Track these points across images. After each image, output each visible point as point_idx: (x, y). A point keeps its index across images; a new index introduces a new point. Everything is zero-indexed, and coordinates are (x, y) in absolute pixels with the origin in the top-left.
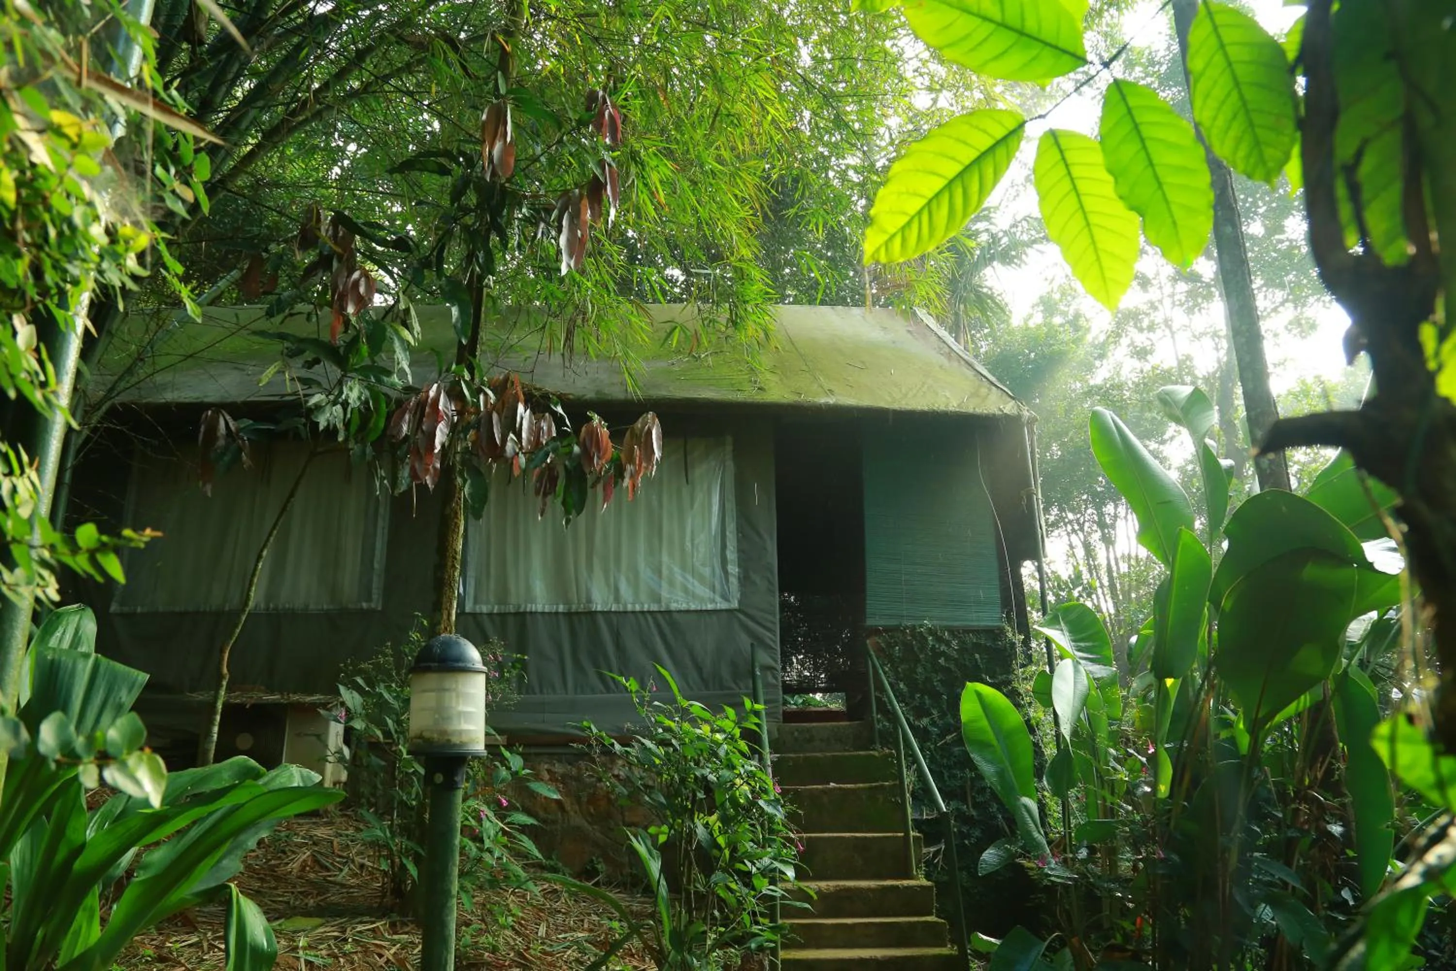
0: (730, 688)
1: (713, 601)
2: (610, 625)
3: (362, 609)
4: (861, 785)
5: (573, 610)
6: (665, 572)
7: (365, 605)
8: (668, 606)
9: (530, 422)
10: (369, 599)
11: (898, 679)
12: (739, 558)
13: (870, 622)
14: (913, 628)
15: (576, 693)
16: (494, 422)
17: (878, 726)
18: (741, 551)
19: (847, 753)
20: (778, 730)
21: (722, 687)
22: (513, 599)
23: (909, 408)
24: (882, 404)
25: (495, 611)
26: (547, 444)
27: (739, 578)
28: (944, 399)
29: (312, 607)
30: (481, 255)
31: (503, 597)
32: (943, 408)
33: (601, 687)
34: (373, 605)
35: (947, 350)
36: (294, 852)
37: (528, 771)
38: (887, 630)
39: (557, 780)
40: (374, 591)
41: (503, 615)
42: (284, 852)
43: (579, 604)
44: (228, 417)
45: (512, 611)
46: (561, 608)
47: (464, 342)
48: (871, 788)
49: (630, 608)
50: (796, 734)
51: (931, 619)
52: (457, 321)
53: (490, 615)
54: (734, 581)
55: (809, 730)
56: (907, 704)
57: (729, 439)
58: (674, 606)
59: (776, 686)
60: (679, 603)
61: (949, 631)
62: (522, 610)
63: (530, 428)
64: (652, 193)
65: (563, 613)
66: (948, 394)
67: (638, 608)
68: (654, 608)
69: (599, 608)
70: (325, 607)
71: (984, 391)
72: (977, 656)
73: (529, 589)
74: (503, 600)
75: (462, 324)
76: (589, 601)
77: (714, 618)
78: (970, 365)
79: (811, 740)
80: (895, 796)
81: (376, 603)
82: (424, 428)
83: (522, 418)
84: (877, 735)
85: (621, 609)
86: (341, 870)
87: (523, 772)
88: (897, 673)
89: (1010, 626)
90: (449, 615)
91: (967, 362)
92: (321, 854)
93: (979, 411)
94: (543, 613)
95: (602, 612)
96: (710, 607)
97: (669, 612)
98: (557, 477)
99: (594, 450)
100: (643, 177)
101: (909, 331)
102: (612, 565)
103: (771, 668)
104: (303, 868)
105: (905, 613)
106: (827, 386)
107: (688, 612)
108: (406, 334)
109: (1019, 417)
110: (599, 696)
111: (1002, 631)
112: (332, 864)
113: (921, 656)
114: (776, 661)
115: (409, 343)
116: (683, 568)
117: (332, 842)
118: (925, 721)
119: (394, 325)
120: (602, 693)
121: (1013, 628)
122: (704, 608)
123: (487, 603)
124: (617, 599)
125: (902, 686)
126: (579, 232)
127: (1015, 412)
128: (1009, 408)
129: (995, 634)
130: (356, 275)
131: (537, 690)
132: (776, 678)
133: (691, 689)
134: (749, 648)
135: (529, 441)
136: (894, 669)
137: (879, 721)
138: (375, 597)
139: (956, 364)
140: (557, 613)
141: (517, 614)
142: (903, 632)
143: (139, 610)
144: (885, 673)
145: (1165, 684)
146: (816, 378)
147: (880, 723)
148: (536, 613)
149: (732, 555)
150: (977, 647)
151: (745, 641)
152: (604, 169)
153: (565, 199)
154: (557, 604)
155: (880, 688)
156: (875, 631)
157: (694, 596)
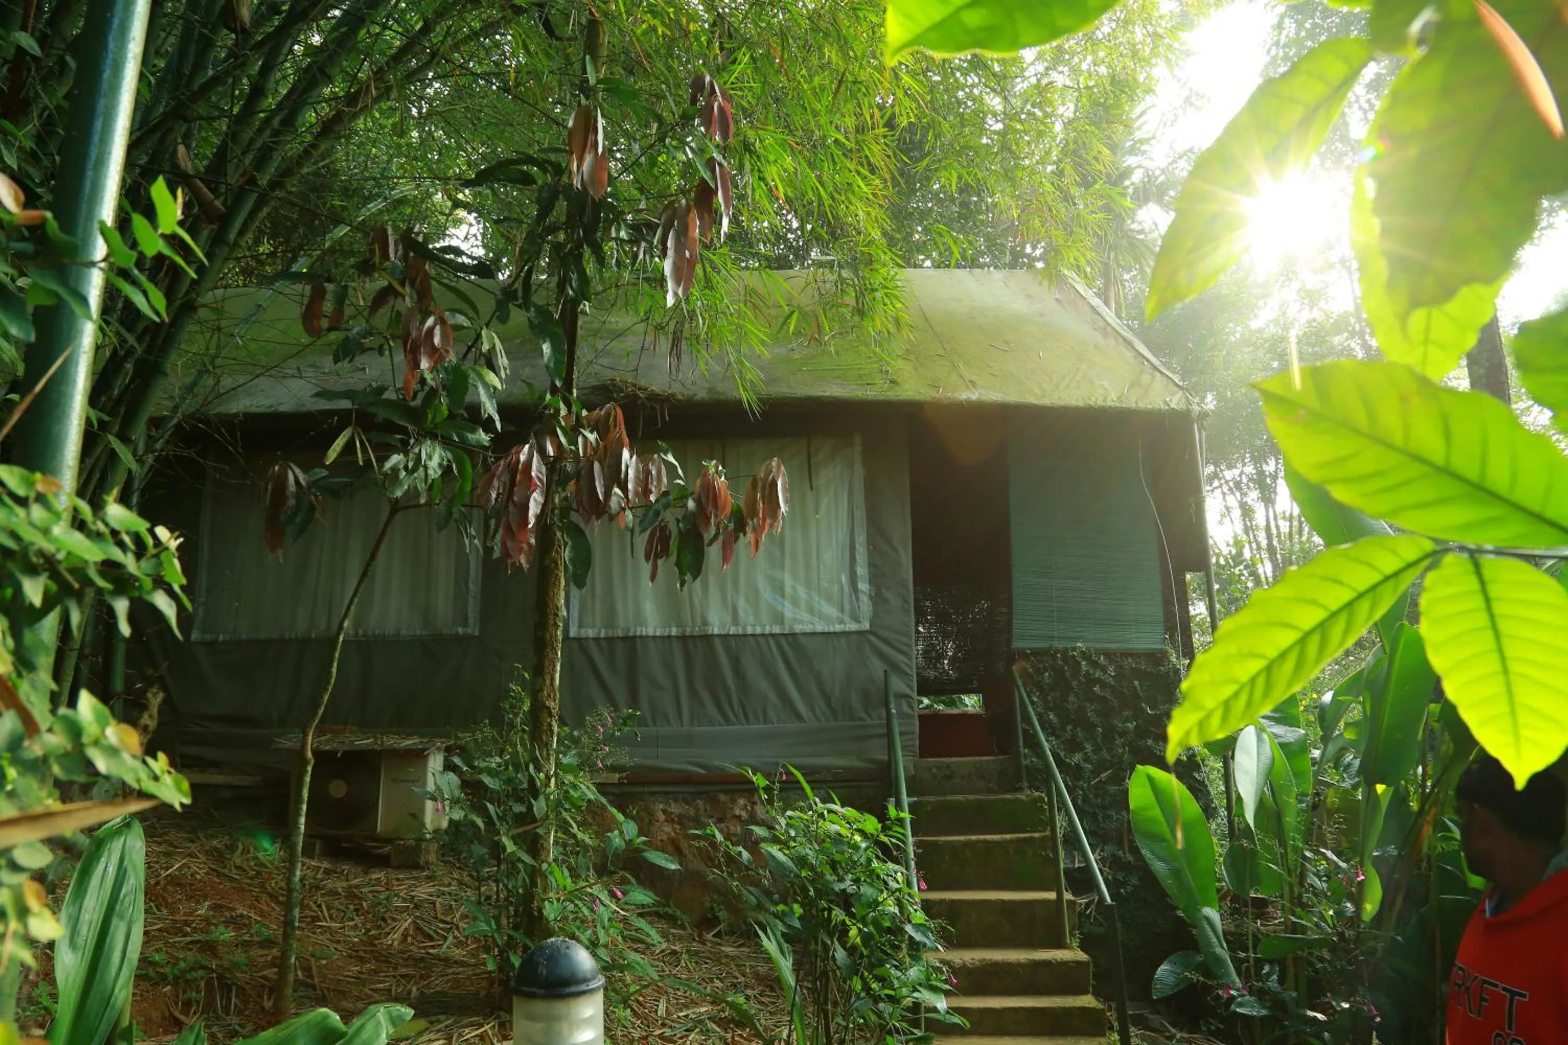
0: (861, 719)
1: (841, 622)
2: (727, 649)
3: (457, 634)
4: (1008, 836)
5: (688, 633)
6: (788, 590)
7: (460, 630)
8: (791, 628)
9: (637, 470)
10: (465, 624)
11: (1048, 709)
12: (870, 573)
13: (1017, 644)
14: (1065, 652)
15: (692, 724)
16: (596, 475)
17: (1025, 762)
18: (872, 565)
19: (992, 797)
20: (915, 766)
21: (852, 718)
22: (621, 622)
23: (1062, 403)
24: (1032, 399)
25: (603, 635)
26: (657, 501)
27: (870, 597)
28: (1101, 391)
29: (403, 632)
30: (574, 277)
31: (610, 618)
32: (1100, 403)
33: (719, 718)
34: (469, 631)
35: (1102, 324)
36: (394, 919)
37: (644, 839)
38: (1036, 653)
39: (673, 821)
40: (471, 615)
41: (610, 640)
42: (384, 919)
43: (694, 626)
44: (297, 471)
45: (621, 634)
46: (674, 631)
47: (558, 384)
48: (1019, 841)
49: (749, 630)
50: (934, 770)
51: (1084, 641)
52: (549, 360)
53: (597, 639)
54: (864, 599)
55: (948, 766)
56: (1058, 737)
57: (858, 439)
58: (798, 628)
59: (911, 717)
60: (804, 623)
61: (1104, 654)
62: (631, 634)
63: (637, 477)
64: (770, 190)
65: (677, 637)
66: (1105, 384)
67: (758, 630)
68: (777, 630)
69: (716, 631)
70: (418, 632)
71: (1146, 378)
72: (1136, 683)
73: (638, 611)
74: (610, 622)
75: (555, 363)
76: (705, 623)
77: (843, 641)
78: (1129, 344)
79: (950, 777)
80: (1045, 850)
81: (473, 629)
82: (515, 498)
83: (627, 467)
84: (1024, 772)
85: (740, 632)
86: (445, 938)
87: (638, 841)
88: (1046, 702)
89: (1174, 648)
90: (553, 679)
91: (1125, 339)
92: (423, 919)
93: (1142, 405)
94: (654, 637)
95: (719, 636)
96: (838, 628)
97: (794, 635)
98: (669, 537)
99: (710, 508)
100: (759, 171)
101: (1057, 300)
102: (730, 587)
103: (906, 696)
104: (405, 936)
105: (1055, 634)
106: (968, 376)
107: (814, 634)
108: (492, 378)
109: (1188, 412)
110: (718, 728)
111: (1164, 654)
112: (435, 931)
113: (1074, 683)
114: (912, 689)
115: (495, 388)
116: (808, 584)
117: (434, 903)
118: (1077, 757)
119: (478, 368)
120: (720, 725)
121: (1177, 652)
122: (831, 629)
123: (593, 627)
124: (735, 621)
125: (1051, 717)
126: (687, 254)
127: (1183, 406)
128: (1176, 401)
129: (1157, 657)
130: (430, 322)
131: (650, 722)
132: (912, 708)
133: (819, 720)
134: (882, 676)
135: (636, 493)
136: (1043, 696)
137: (1026, 756)
138: (471, 621)
139: (1112, 342)
140: (669, 637)
141: (625, 639)
142: (1054, 657)
143: (221, 638)
144: (1033, 703)
145: (1376, 791)
146: (955, 367)
147: (1027, 758)
148: (647, 637)
149: (862, 570)
150: (1138, 673)
151: (877, 668)
152: (713, 171)
153: (670, 212)
154: (670, 627)
155: (1027, 719)
156: (1023, 655)
157: (822, 617)
